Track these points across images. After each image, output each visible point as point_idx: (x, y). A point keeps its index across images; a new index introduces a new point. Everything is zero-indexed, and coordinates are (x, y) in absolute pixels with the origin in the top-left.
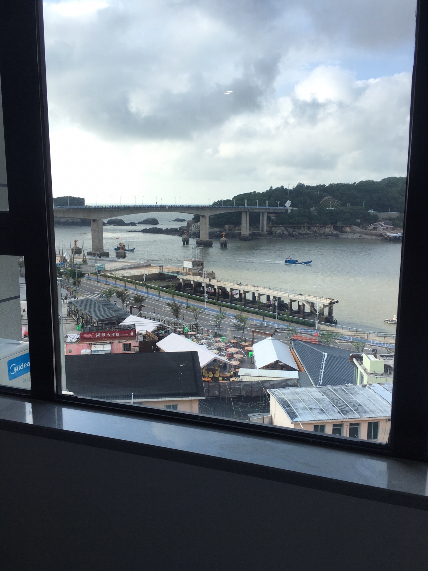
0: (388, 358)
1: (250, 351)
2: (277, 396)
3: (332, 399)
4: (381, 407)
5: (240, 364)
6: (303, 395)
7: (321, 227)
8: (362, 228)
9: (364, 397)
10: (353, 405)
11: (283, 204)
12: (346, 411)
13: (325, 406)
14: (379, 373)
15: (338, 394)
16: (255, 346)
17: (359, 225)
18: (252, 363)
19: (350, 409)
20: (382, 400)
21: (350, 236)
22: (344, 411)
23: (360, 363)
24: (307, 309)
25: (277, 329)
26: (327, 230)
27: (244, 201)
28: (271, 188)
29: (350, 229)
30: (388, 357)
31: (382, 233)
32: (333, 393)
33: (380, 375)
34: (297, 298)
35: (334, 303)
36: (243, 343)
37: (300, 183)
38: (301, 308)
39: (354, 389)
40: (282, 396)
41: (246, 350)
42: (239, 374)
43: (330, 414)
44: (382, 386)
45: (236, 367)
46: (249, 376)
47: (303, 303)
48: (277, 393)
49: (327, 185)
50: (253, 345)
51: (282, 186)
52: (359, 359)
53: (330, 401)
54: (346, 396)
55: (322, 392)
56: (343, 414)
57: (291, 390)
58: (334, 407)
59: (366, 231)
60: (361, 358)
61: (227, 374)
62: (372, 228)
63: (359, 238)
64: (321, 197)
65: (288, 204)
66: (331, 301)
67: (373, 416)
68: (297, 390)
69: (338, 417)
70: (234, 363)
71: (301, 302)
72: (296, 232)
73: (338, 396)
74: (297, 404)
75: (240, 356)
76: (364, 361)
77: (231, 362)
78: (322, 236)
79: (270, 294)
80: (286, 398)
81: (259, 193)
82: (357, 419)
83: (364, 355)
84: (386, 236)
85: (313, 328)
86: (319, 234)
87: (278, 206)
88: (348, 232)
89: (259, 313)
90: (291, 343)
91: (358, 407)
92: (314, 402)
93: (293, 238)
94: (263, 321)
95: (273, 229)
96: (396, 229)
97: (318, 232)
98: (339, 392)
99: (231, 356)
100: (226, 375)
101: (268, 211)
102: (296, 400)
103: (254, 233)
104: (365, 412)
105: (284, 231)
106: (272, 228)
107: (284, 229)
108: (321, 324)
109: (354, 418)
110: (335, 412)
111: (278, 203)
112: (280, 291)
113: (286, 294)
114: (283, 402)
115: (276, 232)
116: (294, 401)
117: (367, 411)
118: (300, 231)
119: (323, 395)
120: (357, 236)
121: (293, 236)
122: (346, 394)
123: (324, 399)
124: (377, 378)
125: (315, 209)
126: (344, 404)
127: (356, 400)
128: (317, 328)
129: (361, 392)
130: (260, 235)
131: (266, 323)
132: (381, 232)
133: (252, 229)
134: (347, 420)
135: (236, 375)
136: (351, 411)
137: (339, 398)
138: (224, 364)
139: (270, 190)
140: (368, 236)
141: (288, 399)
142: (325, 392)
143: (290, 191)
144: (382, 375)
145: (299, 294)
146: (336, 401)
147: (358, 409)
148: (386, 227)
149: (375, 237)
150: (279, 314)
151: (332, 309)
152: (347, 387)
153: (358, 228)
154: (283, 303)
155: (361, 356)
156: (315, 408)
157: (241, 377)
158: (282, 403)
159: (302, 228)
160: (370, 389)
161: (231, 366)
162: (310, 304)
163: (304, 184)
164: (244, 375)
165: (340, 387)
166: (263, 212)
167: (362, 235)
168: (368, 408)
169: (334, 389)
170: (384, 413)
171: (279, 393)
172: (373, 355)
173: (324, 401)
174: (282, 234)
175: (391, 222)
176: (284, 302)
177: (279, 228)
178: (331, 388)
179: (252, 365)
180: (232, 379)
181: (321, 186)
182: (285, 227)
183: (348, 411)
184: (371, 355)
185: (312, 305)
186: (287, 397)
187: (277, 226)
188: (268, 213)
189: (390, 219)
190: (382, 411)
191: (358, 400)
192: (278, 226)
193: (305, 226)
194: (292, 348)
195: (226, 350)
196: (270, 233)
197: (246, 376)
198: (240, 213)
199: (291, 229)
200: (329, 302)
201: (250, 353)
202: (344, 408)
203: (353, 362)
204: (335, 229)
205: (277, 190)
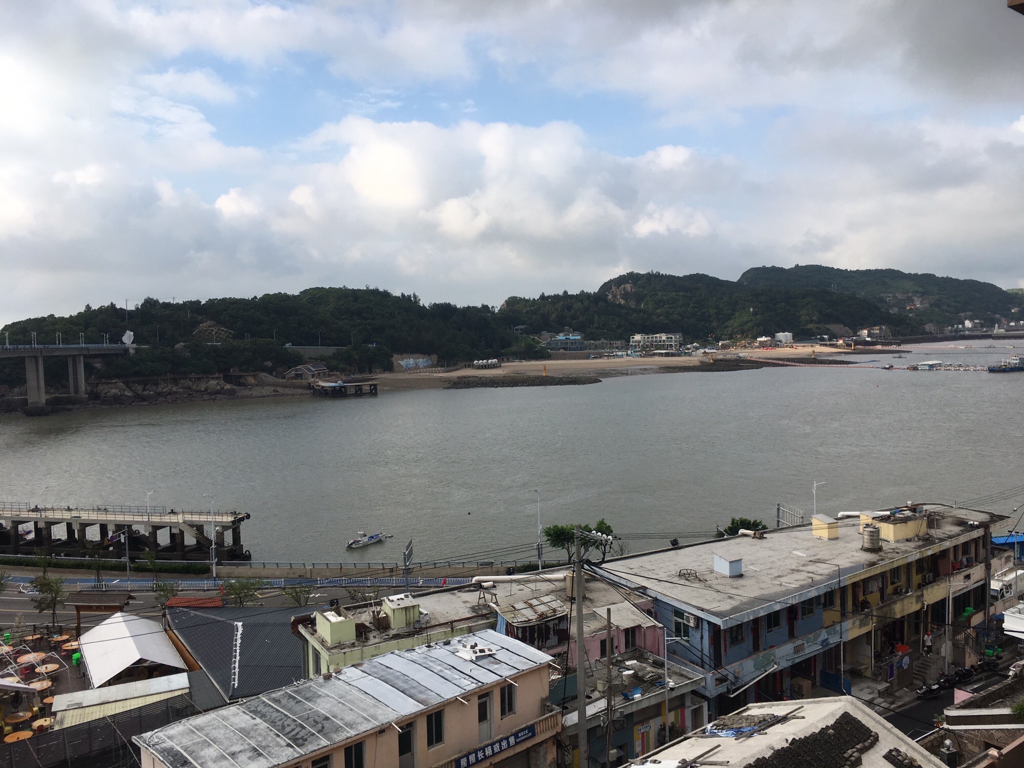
0: (358, 610)
1: (75, 651)
2: (157, 746)
3: (272, 722)
4: (365, 710)
5: (52, 685)
6: (212, 729)
7: (199, 379)
8: (276, 377)
9: (331, 700)
10: (313, 722)
11: (117, 339)
12: (302, 738)
13: (260, 739)
14: (348, 642)
15: (283, 707)
16: (84, 638)
17: (270, 371)
18: (82, 675)
19: (310, 732)
20: (363, 697)
21: (257, 392)
22: (298, 739)
23: (311, 631)
24: (190, 540)
25: (131, 591)
26: (213, 383)
27: (27, 334)
28: (88, 307)
29: (255, 379)
30: (358, 608)
31: (313, 383)
32: (273, 707)
33: (349, 647)
34: (167, 521)
35: (242, 519)
36: (57, 638)
37: (149, 298)
38: (177, 538)
39: (311, 688)
40: (169, 744)
41: (65, 650)
42: (53, 710)
43: (273, 754)
44: (360, 668)
45: (43, 694)
46: (78, 708)
47: (180, 529)
48: (156, 740)
49: (203, 302)
50: (81, 637)
51: (112, 303)
52: (308, 624)
53: (268, 727)
54: (297, 708)
55: (251, 712)
56: (298, 746)
57: (185, 725)
58: (278, 736)
59: (284, 380)
60: (313, 622)
61: (24, 715)
62: (294, 375)
63: (273, 393)
64: (196, 324)
65: (128, 338)
66: (235, 516)
67: (353, 733)
68: (200, 720)
69: (288, 757)
70: (37, 686)
71: (176, 527)
72: (150, 391)
73: (282, 713)
74: (202, 753)
75: (52, 667)
76: (318, 627)
77: (32, 686)
78: (204, 395)
79: (106, 520)
80: (177, 745)
81: (63, 318)
82: (324, 750)
83: (316, 615)
84: (319, 388)
85: (206, 575)
86: (197, 391)
87: (106, 343)
88: (252, 385)
89: (87, 565)
90: (164, 615)
91: (323, 724)
92: (238, 738)
93: (145, 403)
94: (99, 581)
95: (100, 387)
96: (334, 375)
97: (194, 387)
98: (284, 701)
99: (29, 673)
100: (20, 717)
101: (85, 353)
102: (200, 745)
103: (56, 398)
104: (338, 729)
105: (124, 390)
106: (98, 386)
107: (125, 387)
108: (222, 565)
109: (319, 749)
110: (281, 746)
111: (106, 336)
112: (130, 512)
113: (142, 515)
114: (172, 757)
115: (106, 393)
116: (194, 748)
117: (341, 727)
118: (157, 388)
119: (254, 719)
120: (267, 390)
121: (144, 399)
122: (297, 702)
123: (256, 725)
124: (345, 653)
125: (184, 346)
126: (296, 725)
127: (318, 711)
128: (214, 575)
129: (324, 691)
130: (70, 401)
131: (105, 585)
132: (310, 381)
133: (52, 391)
134: (306, 757)
135: (46, 711)
136: (311, 735)
137: (286, 715)
138: (14, 694)
139: (85, 311)
140: (288, 389)
141: (182, 747)
142: (257, 710)
143: (130, 313)
144: (353, 645)
145: (169, 513)
146: (280, 723)
147: (323, 727)
148: (316, 372)
149: (300, 391)
150: (132, 559)
151: (238, 531)
152: (296, 688)
153: (269, 376)
154: (138, 535)
155: (312, 616)
156: (241, 751)
157: (59, 715)
158: (169, 759)
159: (162, 382)
160: (340, 679)
161: (31, 694)
162: (195, 528)
163: (158, 300)
164: (66, 710)
165: (283, 692)
166: (74, 357)
167: (278, 389)
168: (342, 719)
169: (274, 699)
170: (370, 721)
171: (160, 739)
172: (333, 612)
173: (257, 729)
174: (121, 395)
175: (324, 363)
176: (139, 532)
177: (112, 386)
178: (267, 697)
179: (83, 681)
180: (36, 724)
181: (191, 302)
182: (126, 383)
183: (305, 737)
184: (329, 612)
185: (199, 528)
186: (178, 743)
187: (107, 381)
188: (85, 357)
189: (322, 359)
190: (366, 719)
191: (321, 709)
192: (110, 381)
193: (167, 379)
194: (169, 626)
195: (16, 662)
196: (94, 396)
197: (72, 711)
198: (22, 360)
199: (139, 385)
200: (233, 519)
201: (76, 656)
202: (297, 734)
203: (299, 632)
204: (228, 379)
205: (101, 310)
